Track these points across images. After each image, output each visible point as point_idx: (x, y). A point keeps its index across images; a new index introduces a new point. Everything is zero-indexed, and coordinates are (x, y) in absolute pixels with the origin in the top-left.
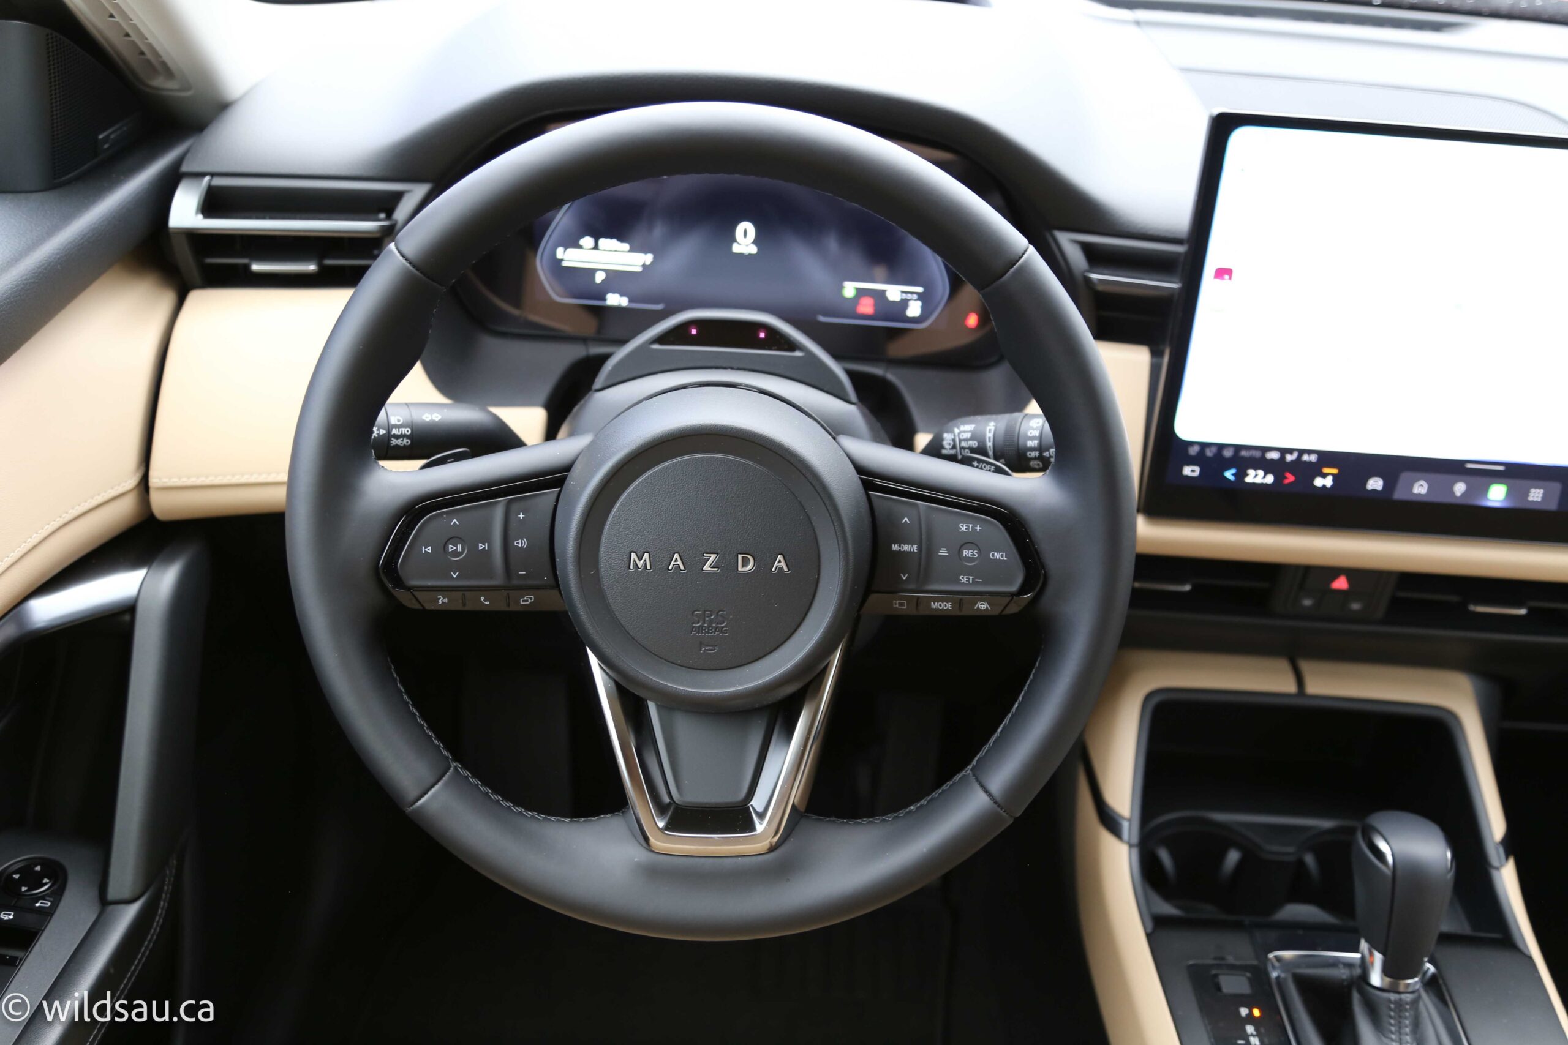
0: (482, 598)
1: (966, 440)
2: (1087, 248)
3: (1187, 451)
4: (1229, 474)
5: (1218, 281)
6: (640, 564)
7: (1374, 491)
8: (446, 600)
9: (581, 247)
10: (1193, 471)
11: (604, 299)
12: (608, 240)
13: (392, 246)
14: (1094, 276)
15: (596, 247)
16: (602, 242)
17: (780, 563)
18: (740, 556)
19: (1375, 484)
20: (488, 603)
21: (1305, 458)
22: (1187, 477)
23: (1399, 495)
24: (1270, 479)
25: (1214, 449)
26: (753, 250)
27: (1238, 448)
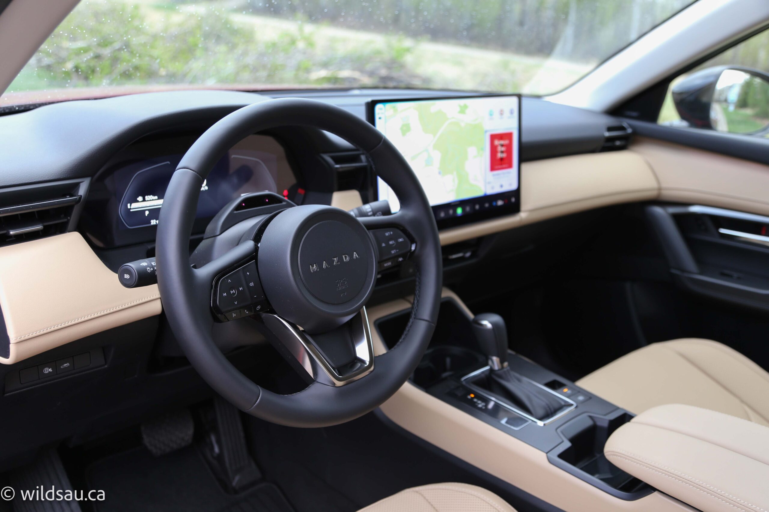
0: (246, 311)
8: (235, 315)
9: (138, 201)
11: (150, 223)
12: (149, 196)
14: (338, 166)
15: (144, 200)
16: (147, 198)
18: (344, 256)
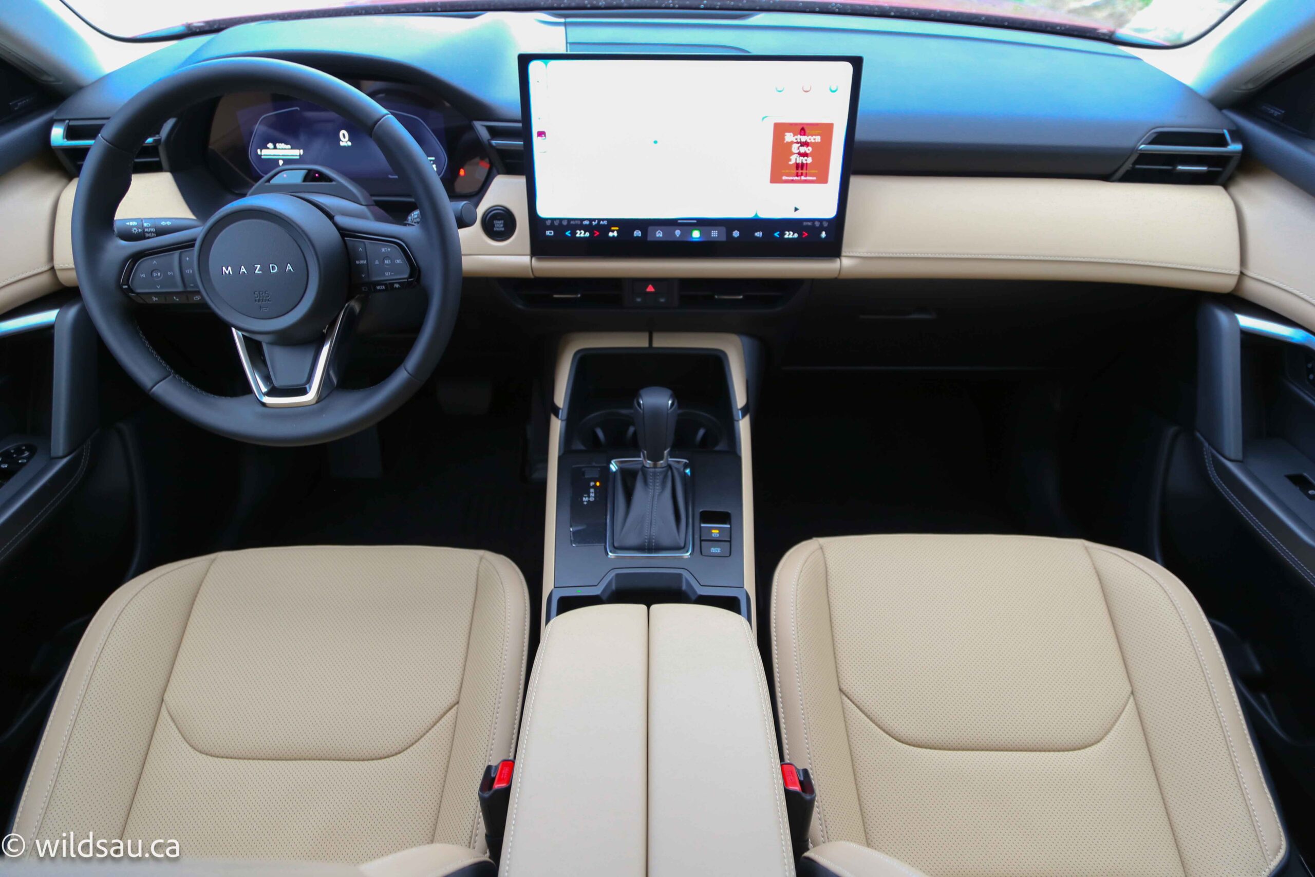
0: (175, 298)
1: (416, 219)
2: (490, 129)
3: (545, 223)
4: (568, 233)
5: (539, 138)
6: (227, 272)
7: (638, 237)
8: (157, 299)
9: (268, 148)
10: (550, 233)
12: (280, 144)
13: (100, 135)
14: (494, 142)
15: (275, 148)
16: (278, 145)
17: (289, 267)
18: (271, 265)
19: (637, 233)
20: (178, 300)
21: (601, 222)
22: (548, 236)
23: (650, 238)
24: (587, 234)
25: (558, 221)
26: (349, 144)
27: (569, 220)
